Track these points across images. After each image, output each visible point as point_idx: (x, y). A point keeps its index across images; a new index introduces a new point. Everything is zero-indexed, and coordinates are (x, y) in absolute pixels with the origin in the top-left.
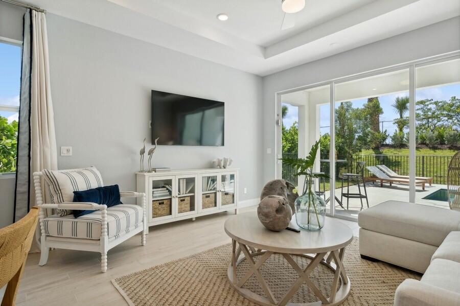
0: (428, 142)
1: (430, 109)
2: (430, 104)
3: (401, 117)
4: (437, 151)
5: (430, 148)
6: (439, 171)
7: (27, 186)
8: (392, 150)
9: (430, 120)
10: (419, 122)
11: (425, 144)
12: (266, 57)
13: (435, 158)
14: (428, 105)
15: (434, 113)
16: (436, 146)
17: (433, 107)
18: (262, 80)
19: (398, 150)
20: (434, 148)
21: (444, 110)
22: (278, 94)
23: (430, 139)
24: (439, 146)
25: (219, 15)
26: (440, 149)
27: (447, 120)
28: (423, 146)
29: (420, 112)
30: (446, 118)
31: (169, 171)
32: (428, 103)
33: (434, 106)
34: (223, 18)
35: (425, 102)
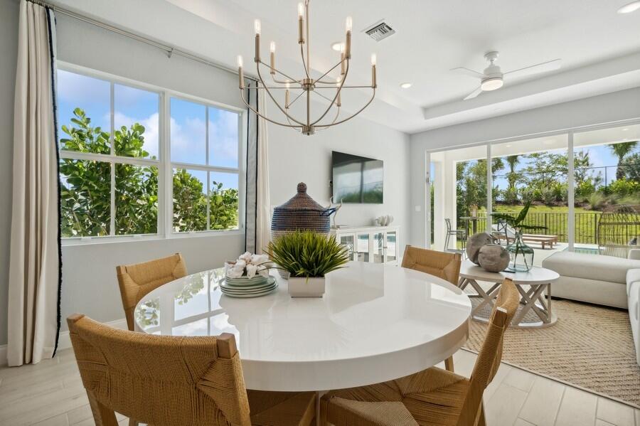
0: (544, 199)
1: (544, 162)
2: (545, 157)
3: (512, 171)
4: (554, 208)
5: (546, 205)
6: (559, 229)
7: (254, 241)
8: (506, 207)
9: (545, 175)
10: (533, 177)
11: (541, 201)
12: (426, 118)
13: (555, 215)
14: (541, 158)
15: (548, 167)
16: (552, 202)
17: (548, 161)
18: (410, 137)
19: (512, 207)
20: (550, 205)
21: (559, 163)
22: (427, 152)
23: (547, 195)
24: (556, 203)
25: (402, 84)
26: (557, 206)
27: (562, 175)
28: (538, 202)
29: (534, 166)
30: (561, 173)
31: (348, 228)
32: (542, 156)
33: (549, 159)
34: (406, 86)
35: (539, 155)
